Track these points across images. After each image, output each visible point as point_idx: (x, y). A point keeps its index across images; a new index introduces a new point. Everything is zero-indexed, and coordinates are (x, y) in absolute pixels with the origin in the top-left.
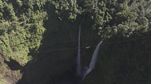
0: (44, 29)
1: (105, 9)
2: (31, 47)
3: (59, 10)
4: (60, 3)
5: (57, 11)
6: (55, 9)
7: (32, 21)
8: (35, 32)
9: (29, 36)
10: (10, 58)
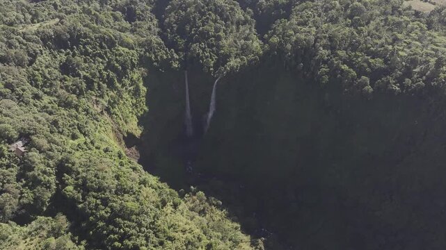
0: (145, 89)
1: (208, 50)
2: (139, 114)
3: (157, 61)
4: (155, 53)
5: (155, 64)
6: (153, 62)
7: (133, 82)
8: (139, 95)
9: (134, 101)
10: (128, 133)
